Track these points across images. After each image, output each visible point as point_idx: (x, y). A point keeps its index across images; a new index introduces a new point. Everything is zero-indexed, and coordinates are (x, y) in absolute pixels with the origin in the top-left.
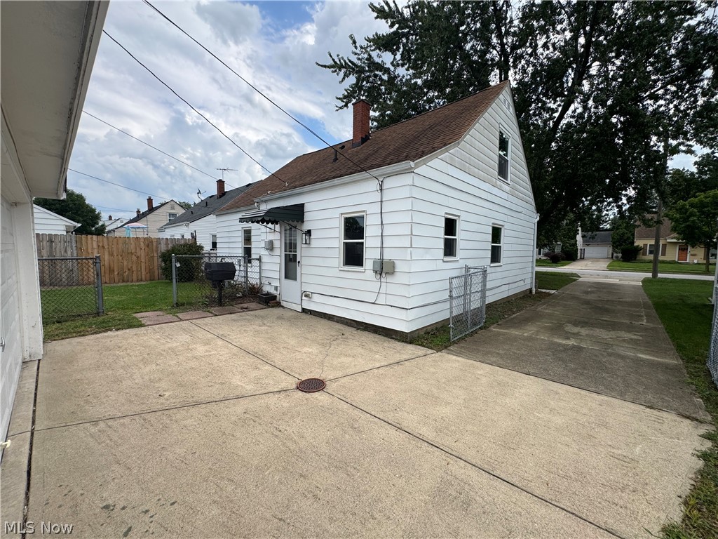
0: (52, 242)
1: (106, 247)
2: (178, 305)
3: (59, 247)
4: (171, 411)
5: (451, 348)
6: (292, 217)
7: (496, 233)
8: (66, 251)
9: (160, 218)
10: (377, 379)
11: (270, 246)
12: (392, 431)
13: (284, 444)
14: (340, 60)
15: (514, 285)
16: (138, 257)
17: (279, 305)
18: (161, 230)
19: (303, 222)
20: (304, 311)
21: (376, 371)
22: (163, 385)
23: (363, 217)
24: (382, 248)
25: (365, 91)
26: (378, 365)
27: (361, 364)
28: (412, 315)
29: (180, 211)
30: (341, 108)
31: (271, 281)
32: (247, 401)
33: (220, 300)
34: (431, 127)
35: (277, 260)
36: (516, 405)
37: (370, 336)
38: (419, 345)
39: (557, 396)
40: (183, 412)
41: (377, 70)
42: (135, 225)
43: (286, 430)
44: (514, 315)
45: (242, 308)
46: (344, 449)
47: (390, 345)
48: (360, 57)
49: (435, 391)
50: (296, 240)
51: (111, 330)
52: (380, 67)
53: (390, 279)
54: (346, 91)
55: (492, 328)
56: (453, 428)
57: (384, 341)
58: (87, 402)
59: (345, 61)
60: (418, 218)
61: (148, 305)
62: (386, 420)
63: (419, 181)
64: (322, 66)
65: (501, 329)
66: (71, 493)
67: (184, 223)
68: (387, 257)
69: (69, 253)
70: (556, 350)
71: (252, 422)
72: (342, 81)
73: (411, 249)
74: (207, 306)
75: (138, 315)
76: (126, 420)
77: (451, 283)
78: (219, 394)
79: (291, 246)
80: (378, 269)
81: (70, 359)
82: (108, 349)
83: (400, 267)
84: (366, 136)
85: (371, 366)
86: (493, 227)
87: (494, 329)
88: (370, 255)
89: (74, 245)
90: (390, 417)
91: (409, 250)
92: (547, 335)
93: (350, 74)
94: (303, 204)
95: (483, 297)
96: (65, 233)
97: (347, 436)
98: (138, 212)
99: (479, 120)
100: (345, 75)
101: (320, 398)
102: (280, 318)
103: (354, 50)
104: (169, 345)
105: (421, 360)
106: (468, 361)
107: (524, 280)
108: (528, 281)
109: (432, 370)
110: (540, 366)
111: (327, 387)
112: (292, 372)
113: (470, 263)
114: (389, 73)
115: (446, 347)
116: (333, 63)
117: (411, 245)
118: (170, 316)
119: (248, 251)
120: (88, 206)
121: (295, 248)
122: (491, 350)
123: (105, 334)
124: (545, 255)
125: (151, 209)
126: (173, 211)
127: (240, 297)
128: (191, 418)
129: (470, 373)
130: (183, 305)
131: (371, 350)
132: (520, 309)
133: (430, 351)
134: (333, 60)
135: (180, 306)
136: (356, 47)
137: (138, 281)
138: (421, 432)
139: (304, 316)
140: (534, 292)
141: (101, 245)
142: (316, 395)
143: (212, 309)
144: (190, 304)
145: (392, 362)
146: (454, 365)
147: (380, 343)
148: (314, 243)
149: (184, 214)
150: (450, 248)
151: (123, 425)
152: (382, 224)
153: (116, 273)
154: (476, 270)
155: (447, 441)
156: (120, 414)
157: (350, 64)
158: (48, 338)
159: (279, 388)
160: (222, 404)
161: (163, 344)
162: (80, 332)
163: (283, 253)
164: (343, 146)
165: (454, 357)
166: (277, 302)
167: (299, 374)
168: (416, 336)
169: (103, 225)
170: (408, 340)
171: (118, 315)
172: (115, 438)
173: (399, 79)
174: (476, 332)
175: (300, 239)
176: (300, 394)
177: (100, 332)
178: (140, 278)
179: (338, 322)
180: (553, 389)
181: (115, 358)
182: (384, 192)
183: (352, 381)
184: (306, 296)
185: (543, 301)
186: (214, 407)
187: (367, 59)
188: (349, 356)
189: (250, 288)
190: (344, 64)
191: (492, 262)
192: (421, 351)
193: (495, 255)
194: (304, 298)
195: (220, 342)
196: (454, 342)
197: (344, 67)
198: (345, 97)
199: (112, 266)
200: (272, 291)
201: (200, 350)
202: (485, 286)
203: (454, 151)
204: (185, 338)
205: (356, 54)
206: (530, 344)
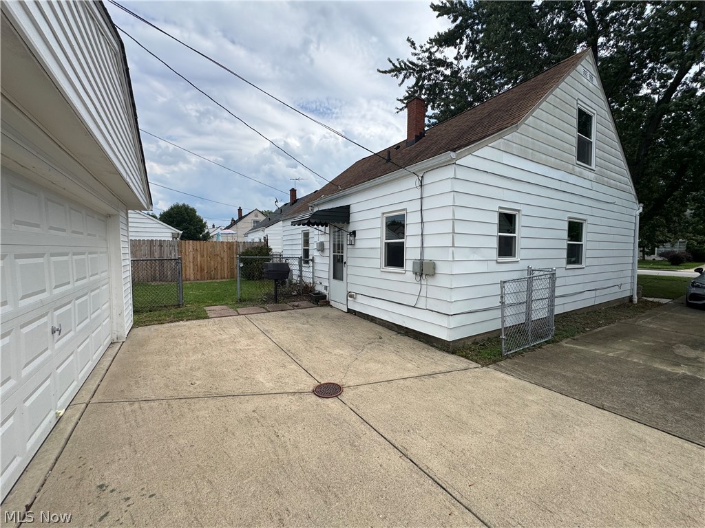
0: (162, 246)
1: (199, 250)
2: (241, 301)
3: (166, 250)
4: (193, 400)
5: (502, 363)
6: (338, 219)
7: (575, 230)
8: (171, 254)
9: (247, 224)
10: (400, 390)
11: (321, 247)
12: (395, 455)
13: (275, 452)
14: (400, 64)
15: (604, 292)
16: (222, 259)
17: (327, 304)
18: (246, 235)
19: (348, 223)
20: (350, 311)
21: (402, 382)
22: (199, 374)
23: (403, 216)
24: (422, 247)
25: (426, 90)
26: (406, 375)
27: (389, 372)
28: (454, 322)
29: (261, 218)
30: (401, 110)
31: (322, 280)
32: (261, 398)
33: (276, 297)
34: (489, 115)
35: (327, 261)
36: (572, 449)
37: (409, 342)
38: (462, 356)
39: (640, 445)
40: (202, 403)
41: (439, 66)
42: (227, 231)
43: (283, 436)
44: (599, 329)
45: (294, 306)
46: (333, 469)
47: (428, 354)
48: (420, 56)
49: (464, 414)
50: (343, 241)
51: (182, 320)
52: (442, 63)
53: (431, 281)
54: (407, 92)
55: (564, 343)
56: (473, 466)
57: (423, 349)
58: (137, 382)
59: (405, 64)
60: (460, 214)
61: (217, 300)
62: (393, 441)
63: (461, 173)
64: (383, 72)
65: (576, 344)
66: (83, 467)
67: (261, 229)
68: (427, 257)
69: (173, 255)
70: (654, 381)
71: (256, 422)
72: (402, 83)
73: (453, 248)
74: (265, 302)
75: (207, 308)
76: (155, 404)
77: (503, 287)
78: (240, 388)
79: (338, 248)
80: (418, 270)
81: (142, 344)
82: (174, 337)
83: (441, 268)
84: (421, 133)
85: (398, 376)
86: (570, 222)
87: (565, 344)
88: (411, 255)
89: (176, 249)
90: (399, 440)
91: (451, 249)
92: (643, 357)
93: (410, 75)
94: (349, 206)
95: (551, 306)
96: (171, 239)
97: (342, 454)
98: (233, 220)
99: (546, 98)
100: (405, 78)
101: (331, 405)
102: (325, 317)
103: (414, 51)
104: (219, 337)
105: (459, 375)
106: (520, 381)
107: (620, 286)
108: (628, 287)
109: (470, 387)
110: (623, 399)
111: (343, 394)
112: (315, 372)
113: (534, 265)
114: (452, 68)
115: (495, 362)
116: (392, 67)
117: (453, 243)
118: (231, 310)
119: (306, 252)
120: (198, 217)
121: (342, 249)
122: (555, 370)
123: (177, 323)
124: (661, 255)
125: (241, 218)
126: (257, 219)
127: (295, 296)
128: (205, 410)
129: (516, 396)
130: (245, 300)
131: (405, 358)
132: (609, 321)
133: (474, 365)
134: (394, 65)
135: (242, 302)
136: (415, 48)
137: (221, 279)
138: (430, 465)
139: (349, 316)
140: (635, 299)
141: (195, 248)
142: (329, 401)
143: (267, 306)
144: (250, 300)
145: (423, 373)
146: (499, 385)
147: (418, 350)
148: (359, 244)
149: (264, 220)
150: (506, 247)
151: (151, 408)
152: (422, 222)
153: (206, 272)
154: (542, 273)
155: (459, 484)
156: (153, 397)
157: (411, 66)
158: (136, 324)
159: (297, 388)
160: (237, 399)
161: (216, 335)
162: (160, 321)
163: (332, 254)
164: (397, 147)
165: (502, 375)
166: (326, 302)
167: (321, 376)
168: (461, 345)
169: (208, 232)
170: (450, 349)
171: (193, 308)
172: (139, 419)
173: (463, 71)
174: (540, 346)
175: (346, 239)
176: (314, 397)
177: (175, 322)
178: (223, 276)
179: (380, 325)
180: (636, 433)
181: (175, 344)
182: (425, 188)
183: (371, 390)
184: (351, 296)
185: (648, 312)
186: (230, 401)
187: (428, 58)
188: (379, 362)
189: (304, 287)
190: (403, 67)
191: (569, 262)
192: (461, 363)
193: (574, 255)
194: (349, 298)
195: (262, 337)
196: (507, 357)
197: (403, 69)
198: (406, 98)
199: (203, 266)
200: (323, 291)
201: (243, 343)
202: (553, 291)
203: (512, 137)
204: (235, 331)
205: (416, 55)
206: (615, 367)
